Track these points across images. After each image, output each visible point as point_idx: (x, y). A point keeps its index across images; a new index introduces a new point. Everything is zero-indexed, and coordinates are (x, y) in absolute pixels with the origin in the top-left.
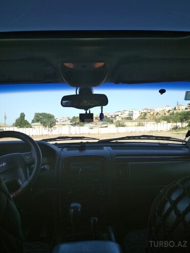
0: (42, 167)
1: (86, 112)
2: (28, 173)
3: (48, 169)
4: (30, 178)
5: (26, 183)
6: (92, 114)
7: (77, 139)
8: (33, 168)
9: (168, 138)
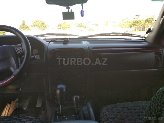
0: (32, 57)
1: (68, 11)
2: (19, 62)
3: (39, 58)
4: (21, 67)
5: (18, 70)
6: (73, 13)
7: (61, 35)
8: (24, 57)
9: (131, 35)
